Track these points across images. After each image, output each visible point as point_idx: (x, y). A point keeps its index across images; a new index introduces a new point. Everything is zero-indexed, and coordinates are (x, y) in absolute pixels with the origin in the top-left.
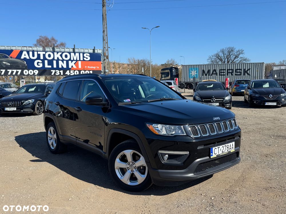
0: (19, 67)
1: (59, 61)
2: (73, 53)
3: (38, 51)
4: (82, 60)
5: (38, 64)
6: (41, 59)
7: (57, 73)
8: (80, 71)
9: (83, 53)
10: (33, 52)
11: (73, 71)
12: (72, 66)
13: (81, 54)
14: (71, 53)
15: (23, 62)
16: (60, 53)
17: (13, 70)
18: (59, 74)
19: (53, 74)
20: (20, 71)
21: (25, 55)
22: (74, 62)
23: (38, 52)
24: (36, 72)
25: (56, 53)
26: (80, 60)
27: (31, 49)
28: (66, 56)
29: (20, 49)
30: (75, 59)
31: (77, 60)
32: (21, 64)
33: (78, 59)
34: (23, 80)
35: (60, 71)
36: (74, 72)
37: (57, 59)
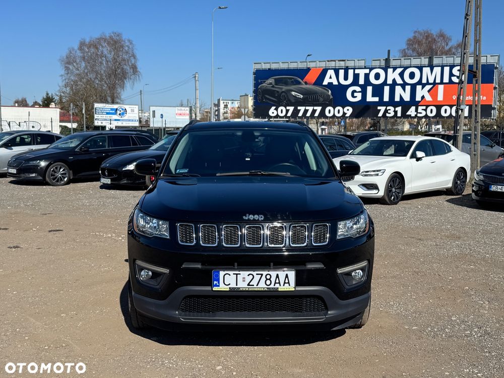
0: (318, 100)
1: (396, 87)
2: (428, 67)
3: (356, 68)
4: (448, 81)
5: (353, 95)
6: (360, 83)
7: (389, 111)
8: (439, 108)
9: (452, 67)
10: (346, 70)
11: (424, 108)
12: (423, 97)
13: (447, 69)
14: (424, 69)
15: (325, 91)
16: (399, 70)
17: (307, 108)
18: (392, 114)
19: (380, 115)
20: (319, 109)
21: (331, 78)
22: (428, 87)
23: (356, 70)
24: (349, 111)
25: (392, 69)
26: (442, 83)
27: (342, 64)
28: (412, 75)
29: (323, 65)
30: (431, 81)
31: (435, 84)
32: (322, 94)
33: (438, 81)
34: (323, 127)
35: (397, 109)
36: (426, 110)
37: (391, 83)
